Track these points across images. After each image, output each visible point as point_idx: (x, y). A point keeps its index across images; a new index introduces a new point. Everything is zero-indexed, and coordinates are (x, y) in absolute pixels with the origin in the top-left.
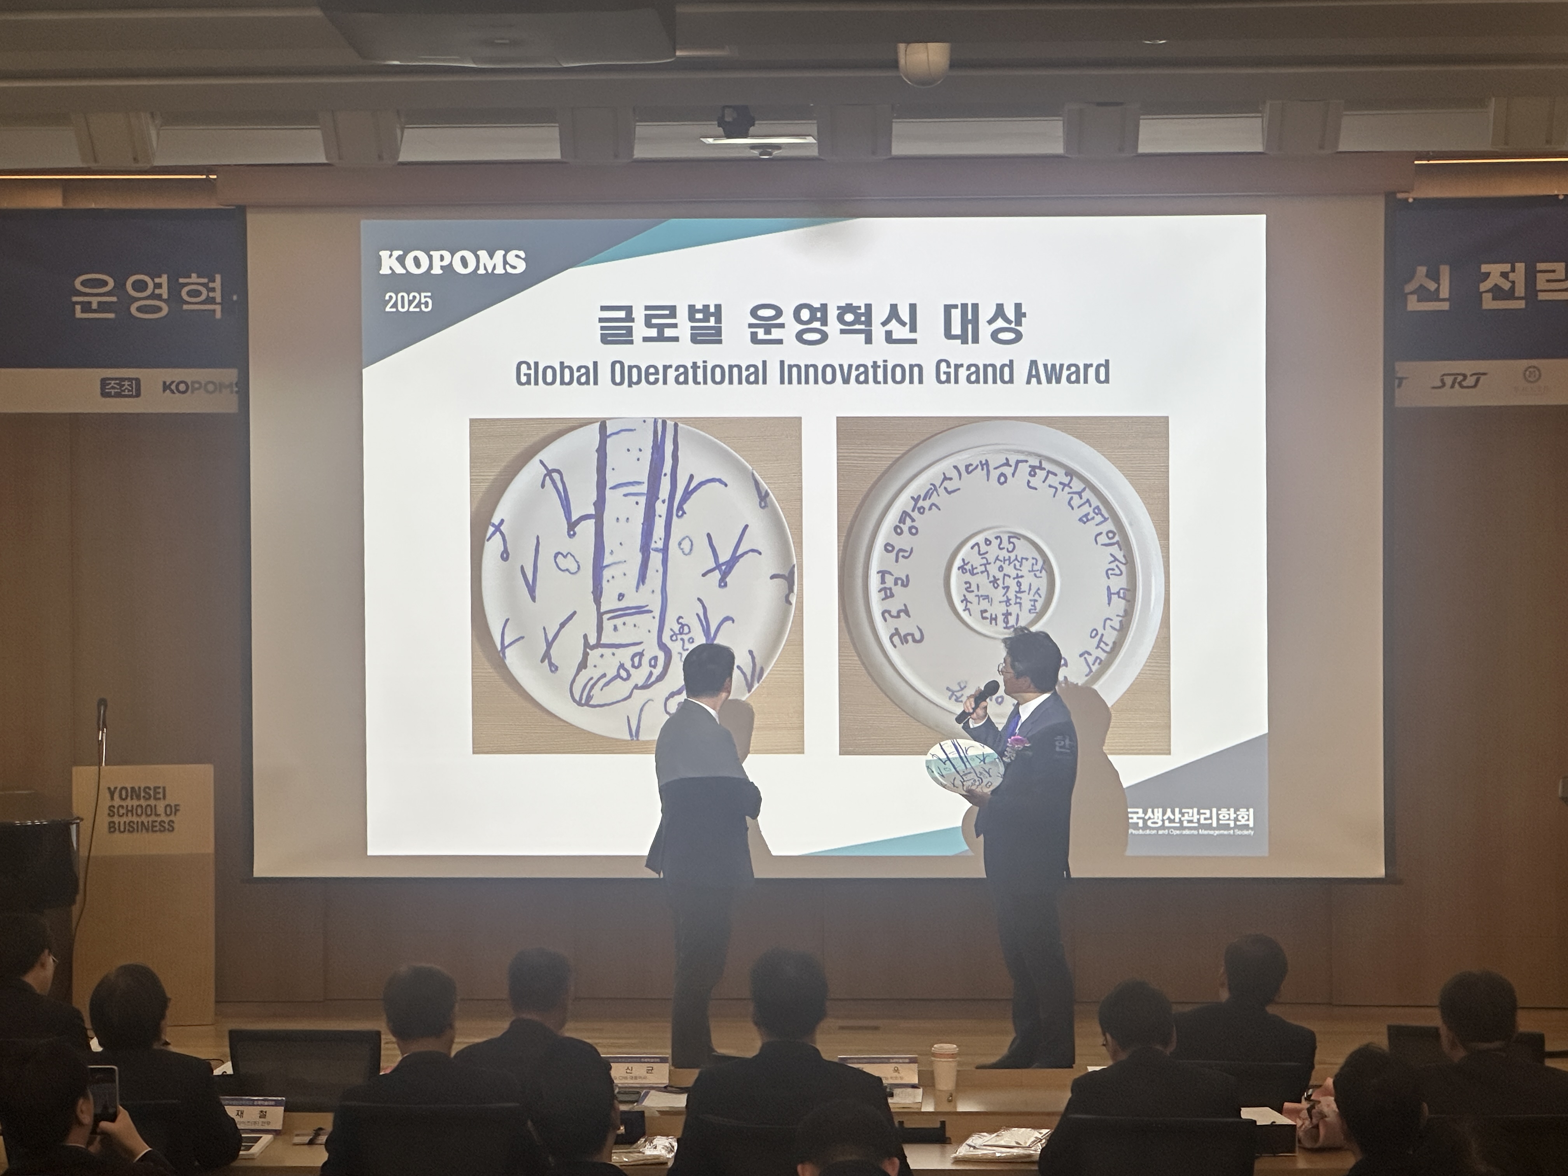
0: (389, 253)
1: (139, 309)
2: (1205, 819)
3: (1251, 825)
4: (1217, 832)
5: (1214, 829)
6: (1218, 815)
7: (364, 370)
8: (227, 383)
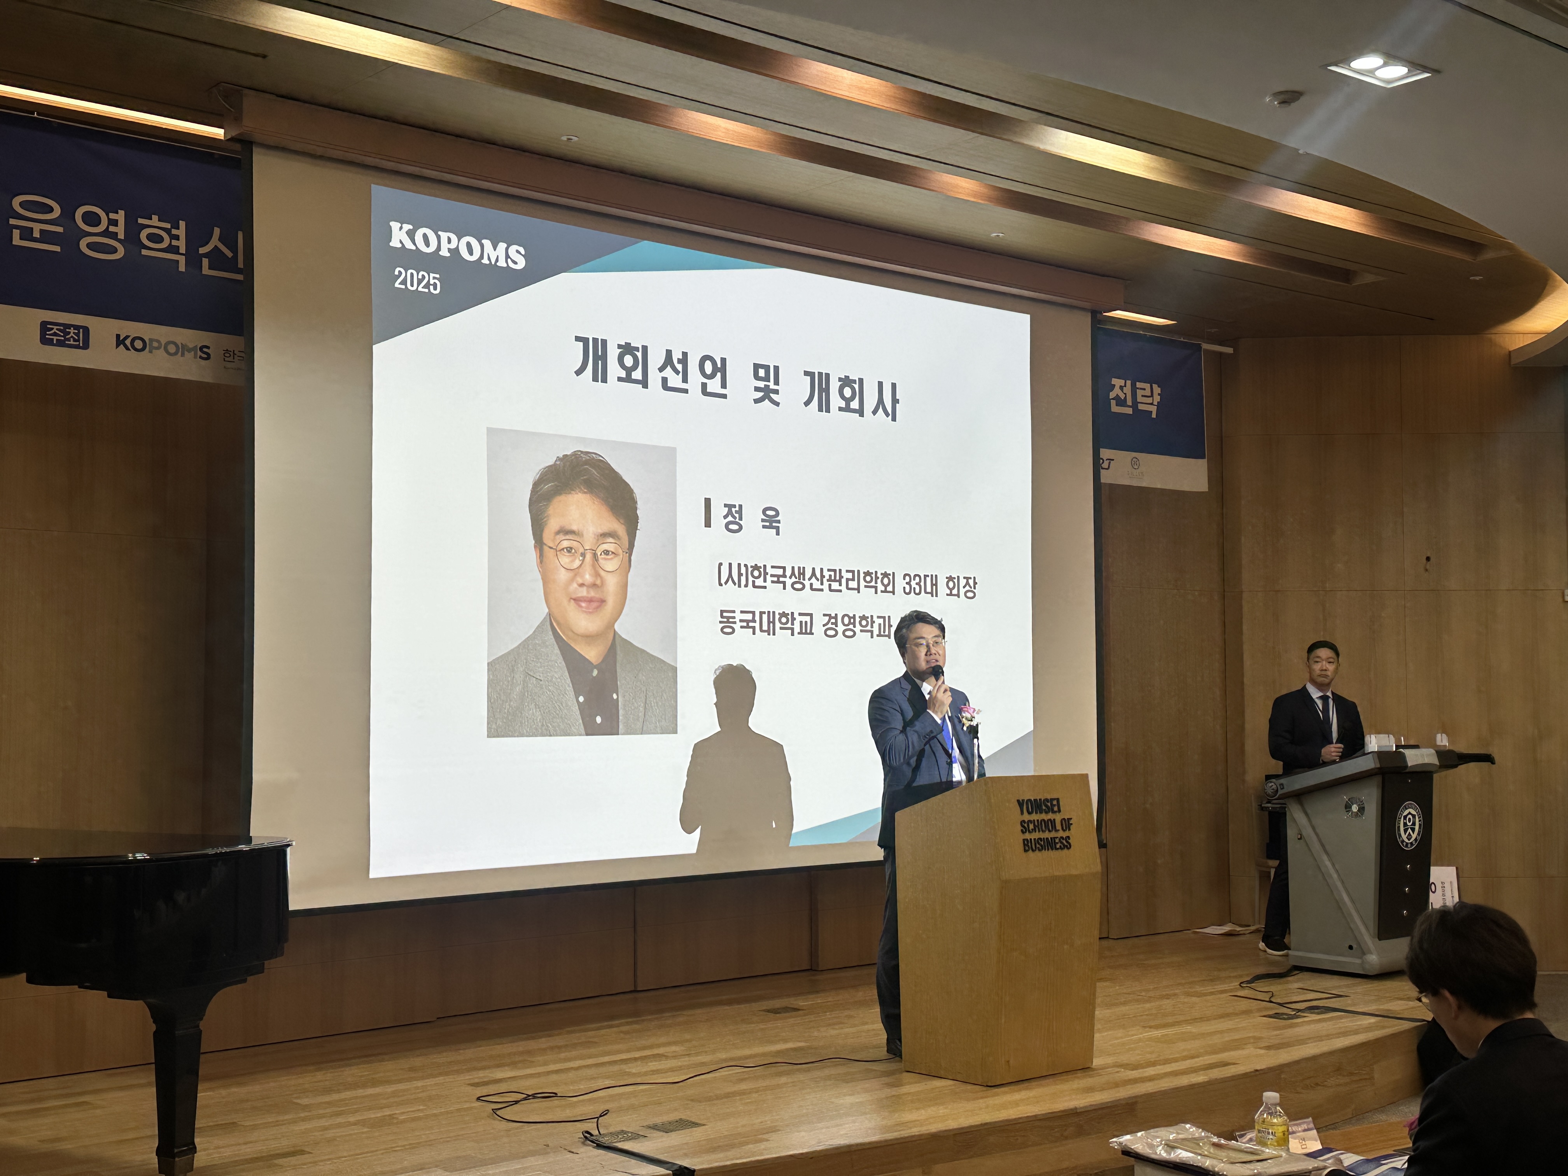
0: (400, 225)
1: (89, 246)
7: (374, 346)
8: (191, 345)
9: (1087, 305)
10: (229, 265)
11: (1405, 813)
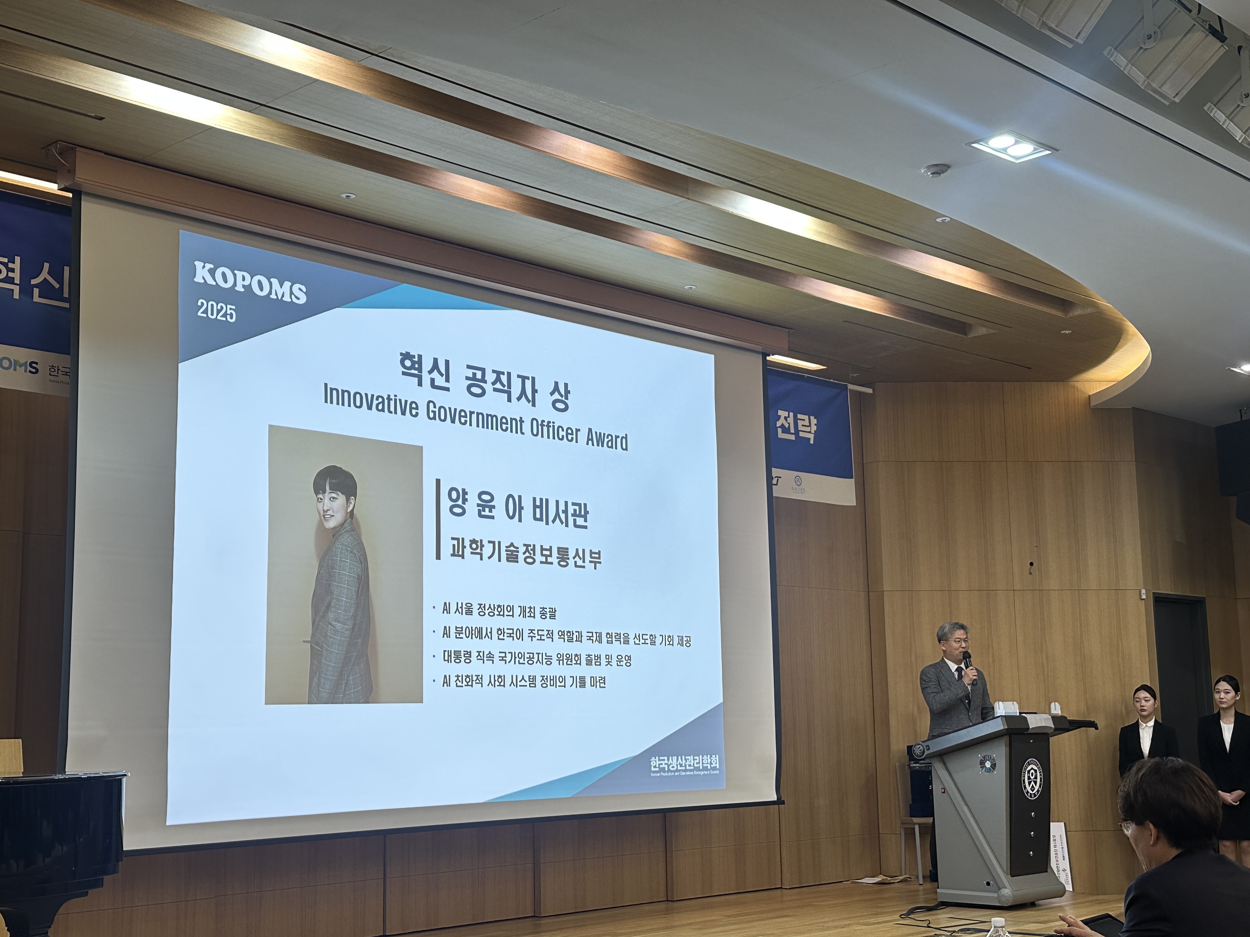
0: (203, 264)
2: (697, 763)
3: (718, 767)
4: (702, 773)
5: (701, 770)
6: (703, 760)
7: (180, 364)
8: (22, 362)
9: (759, 348)
10: (56, 294)
11: (1028, 769)
